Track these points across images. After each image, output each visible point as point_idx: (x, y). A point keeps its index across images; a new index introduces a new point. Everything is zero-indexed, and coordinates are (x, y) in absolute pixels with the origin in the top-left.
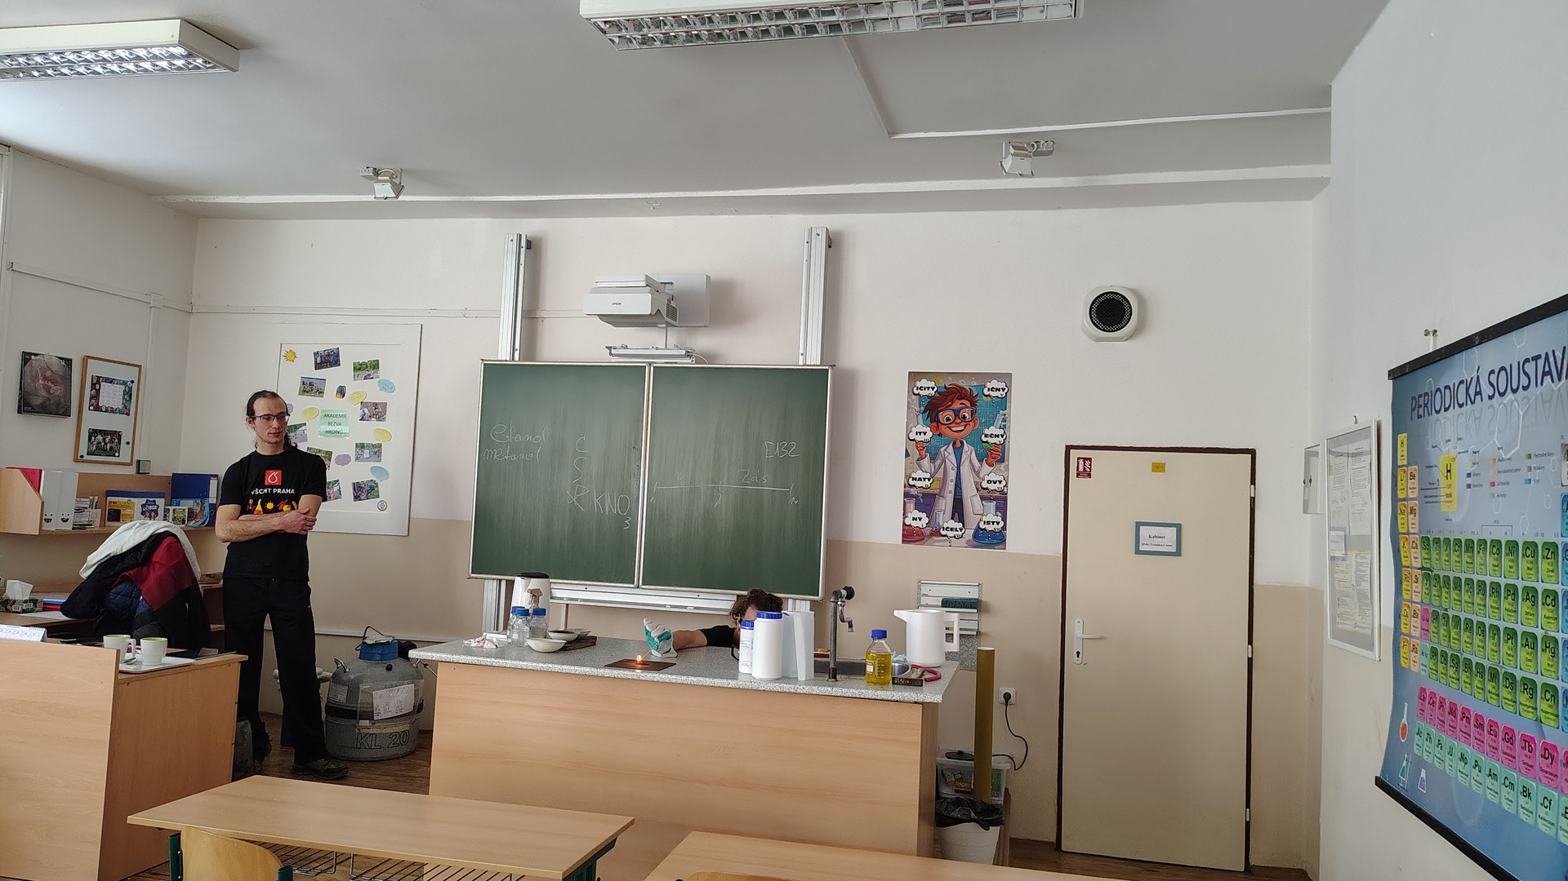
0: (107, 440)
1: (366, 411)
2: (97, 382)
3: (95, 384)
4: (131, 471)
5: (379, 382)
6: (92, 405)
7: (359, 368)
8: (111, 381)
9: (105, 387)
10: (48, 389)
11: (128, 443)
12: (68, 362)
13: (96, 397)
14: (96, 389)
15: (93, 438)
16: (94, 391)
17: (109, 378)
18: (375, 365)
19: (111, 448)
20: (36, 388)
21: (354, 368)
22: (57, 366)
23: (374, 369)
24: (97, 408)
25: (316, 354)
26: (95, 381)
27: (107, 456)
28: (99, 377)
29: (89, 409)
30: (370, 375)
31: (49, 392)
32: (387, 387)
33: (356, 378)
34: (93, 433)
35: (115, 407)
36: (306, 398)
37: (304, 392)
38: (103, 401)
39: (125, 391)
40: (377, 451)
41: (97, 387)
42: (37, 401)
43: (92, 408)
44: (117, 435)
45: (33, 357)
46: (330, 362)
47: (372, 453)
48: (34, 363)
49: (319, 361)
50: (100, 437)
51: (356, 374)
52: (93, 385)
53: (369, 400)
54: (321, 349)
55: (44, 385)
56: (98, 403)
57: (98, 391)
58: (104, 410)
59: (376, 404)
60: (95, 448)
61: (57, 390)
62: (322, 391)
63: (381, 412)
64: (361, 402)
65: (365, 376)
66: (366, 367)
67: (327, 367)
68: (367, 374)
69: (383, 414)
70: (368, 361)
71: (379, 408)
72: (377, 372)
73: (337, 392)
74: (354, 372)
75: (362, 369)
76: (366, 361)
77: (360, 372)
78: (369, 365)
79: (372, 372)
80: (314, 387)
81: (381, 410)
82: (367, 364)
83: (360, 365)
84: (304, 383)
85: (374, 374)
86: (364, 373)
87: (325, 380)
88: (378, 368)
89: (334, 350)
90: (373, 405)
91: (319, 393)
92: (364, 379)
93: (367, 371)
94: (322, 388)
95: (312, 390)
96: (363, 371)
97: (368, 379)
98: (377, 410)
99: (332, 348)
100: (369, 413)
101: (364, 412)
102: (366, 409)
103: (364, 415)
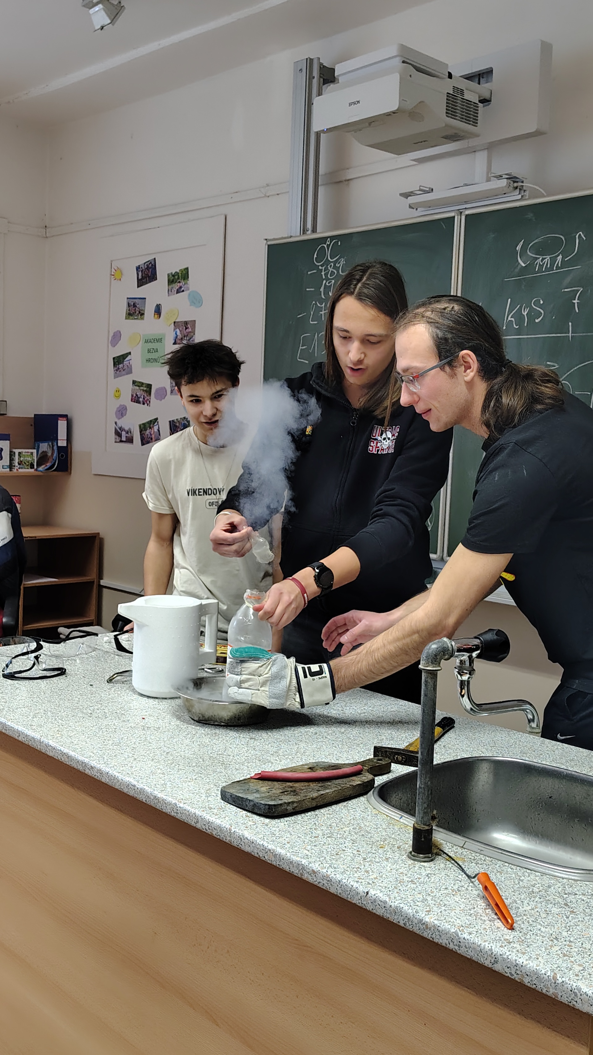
1: (178, 333)
5: (189, 295)
7: (172, 280)
18: (184, 275)
21: (168, 283)
23: (184, 280)
25: (137, 268)
30: (181, 287)
32: (196, 301)
33: (170, 292)
36: (131, 322)
37: (130, 315)
46: (149, 277)
49: (140, 277)
51: (170, 287)
53: (182, 318)
54: (141, 262)
59: (186, 323)
62: (143, 312)
63: (190, 332)
64: (175, 322)
65: (177, 290)
66: (178, 278)
67: (147, 283)
68: (179, 287)
69: (192, 334)
70: (180, 270)
71: (188, 328)
72: (187, 283)
73: (155, 312)
74: (168, 285)
75: (175, 280)
76: (178, 271)
77: (173, 285)
78: (180, 275)
79: (183, 283)
80: (137, 309)
81: (190, 330)
82: (178, 273)
83: (173, 276)
84: (129, 303)
85: (186, 286)
86: (176, 286)
87: (145, 298)
88: (188, 277)
89: (151, 263)
90: (183, 324)
91: (141, 315)
92: (177, 293)
93: (179, 282)
94: (143, 309)
95: (135, 312)
96: (176, 282)
97: (180, 292)
98: (187, 330)
99: (149, 261)
100: (180, 335)
101: (176, 334)
102: (178, 330)
103: (177, 337)
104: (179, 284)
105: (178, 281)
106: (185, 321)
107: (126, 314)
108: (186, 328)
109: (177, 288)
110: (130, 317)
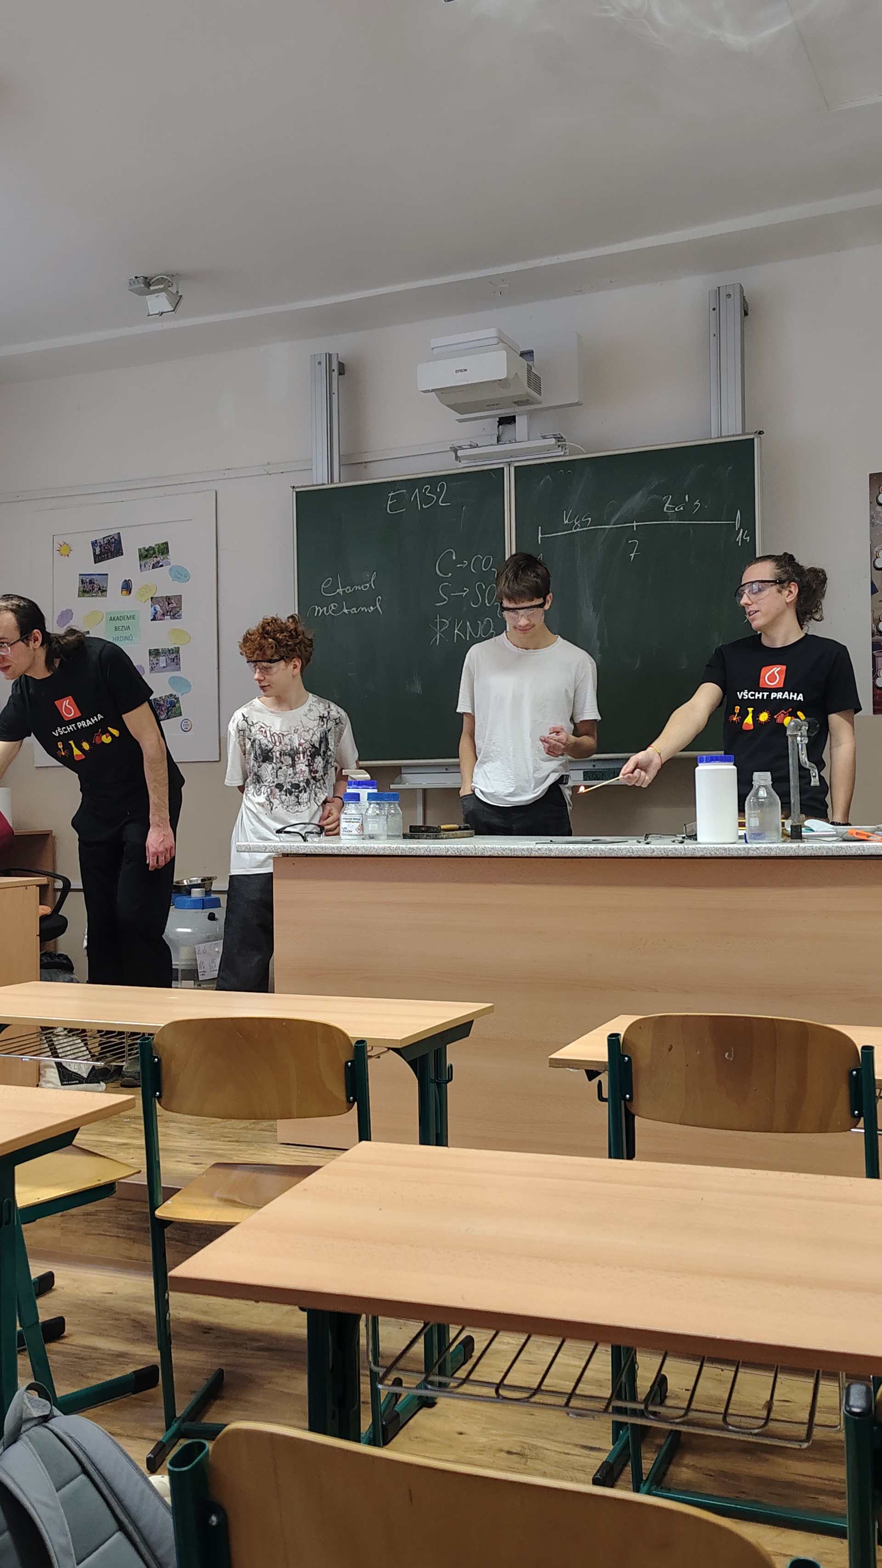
1: (158, 608)
5: (171, 570)
7: (146, 555)
18: (164, 549)
21: (140, 558)
23: (162, 554)
25: (94, 544)
30: (158, 562)
32: (180, 575)
33: (143, 567)
36: (87, 600)
37: (84, 592)
40: (174, 656)
46: (111, 552)
47: (169, 661)
49: (98, 552)
51: (143, 563)
53: (160, 594)
54: (99, 536)
59: (168, 599)
62: (104, 589)
63: (175, 607)
64: (152, 598)
65: (153, 565)
66: (154, 553)
67: (108, 559)
68: (155, 561)
69: (178, 609)
70: (156, 545)
71: (172, 603)
72: (167, 558)
73: (122, 588)
74: (140, 560)
75: (149, 556)
76: (153, 546)
77: (148, 560)
78: (156, 550)
79: (162, 558)
80: (95, 586)
81: (175, 605)
82: (154, 548)
83: (146, 551)
84: (82, 581)
85: (164, 561)
86: (152, 560)
87: (107, 575)
88: (168, 552)
89: (113, 537)
90: (165, 600)
91: (101, 592)
92: (153, 568)
93: (156, 557)
94: (105, 586)
95: (93, 589)
96: (151, 557)
97: (157, 567)
98: (170, 606)
99: (110, 536)
100: (161, 611)
101: (155, 610)
102: (157, 605)
103: (156, 613)
104: (155, 559)
105: (154, 556)
106: (167, 597)
107: (79, 592)
108: (169, 604)
109: (154, 563)
110: (86, 595)
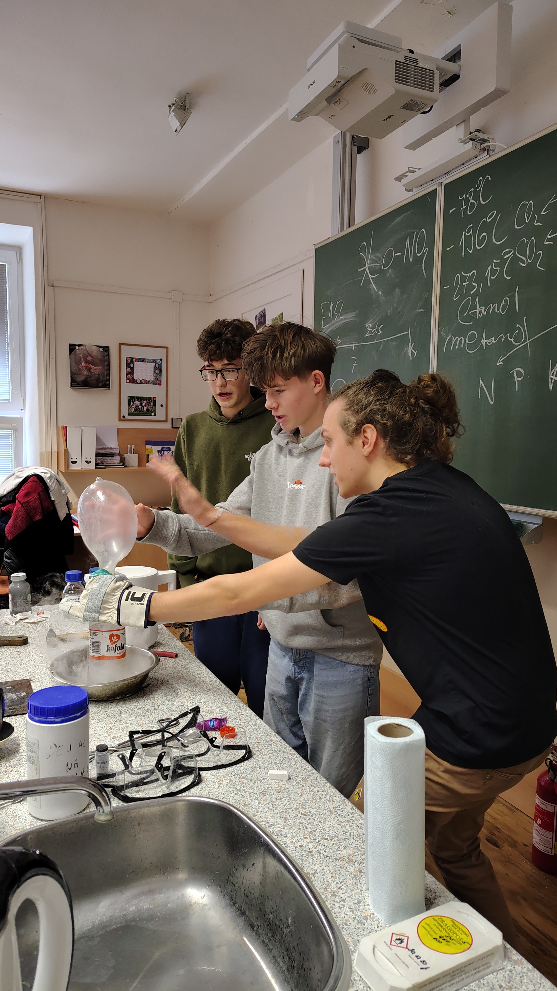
0: (144, 404)
2: (130, 363)
3: (129, 364)
4: (168, 426)
6: (129, 379)
8: (143, 361)
9: (138, 366)
10: (89, 370)
11: (162, 406)
12: (106, 349)
13: (131, 372)
14: (130, 367)
15: (132, 403)
16: (129, 369)
17: (141, 359)
19: (148, 410)
20: (80, 370)
22: (96, 352)
24: (133, 381)
25: (256, 317)
26: (129, 361)
27: (144, 415)
28: (132, 359)
29: (126, 383)
31: (91, 372)
34: (131, 399)
35: (148, 380)
38: (137, 376)
39: (155, 367)
41: (132, 365)
42: (81, 378)
43: (128, 381)
44: (152, 401)
45: (77, 347)
48: (78, 352)
50: (137, 402)
52: (128, 365)
54: (258, 312)
55: (86, 367)
56: (133, 378)
57: (133, 369)
58: (139, 381)
60: (133, 410)
61: (97, 370)
70: (277, 316)
89: (264, 311)
99: (262, 309)
